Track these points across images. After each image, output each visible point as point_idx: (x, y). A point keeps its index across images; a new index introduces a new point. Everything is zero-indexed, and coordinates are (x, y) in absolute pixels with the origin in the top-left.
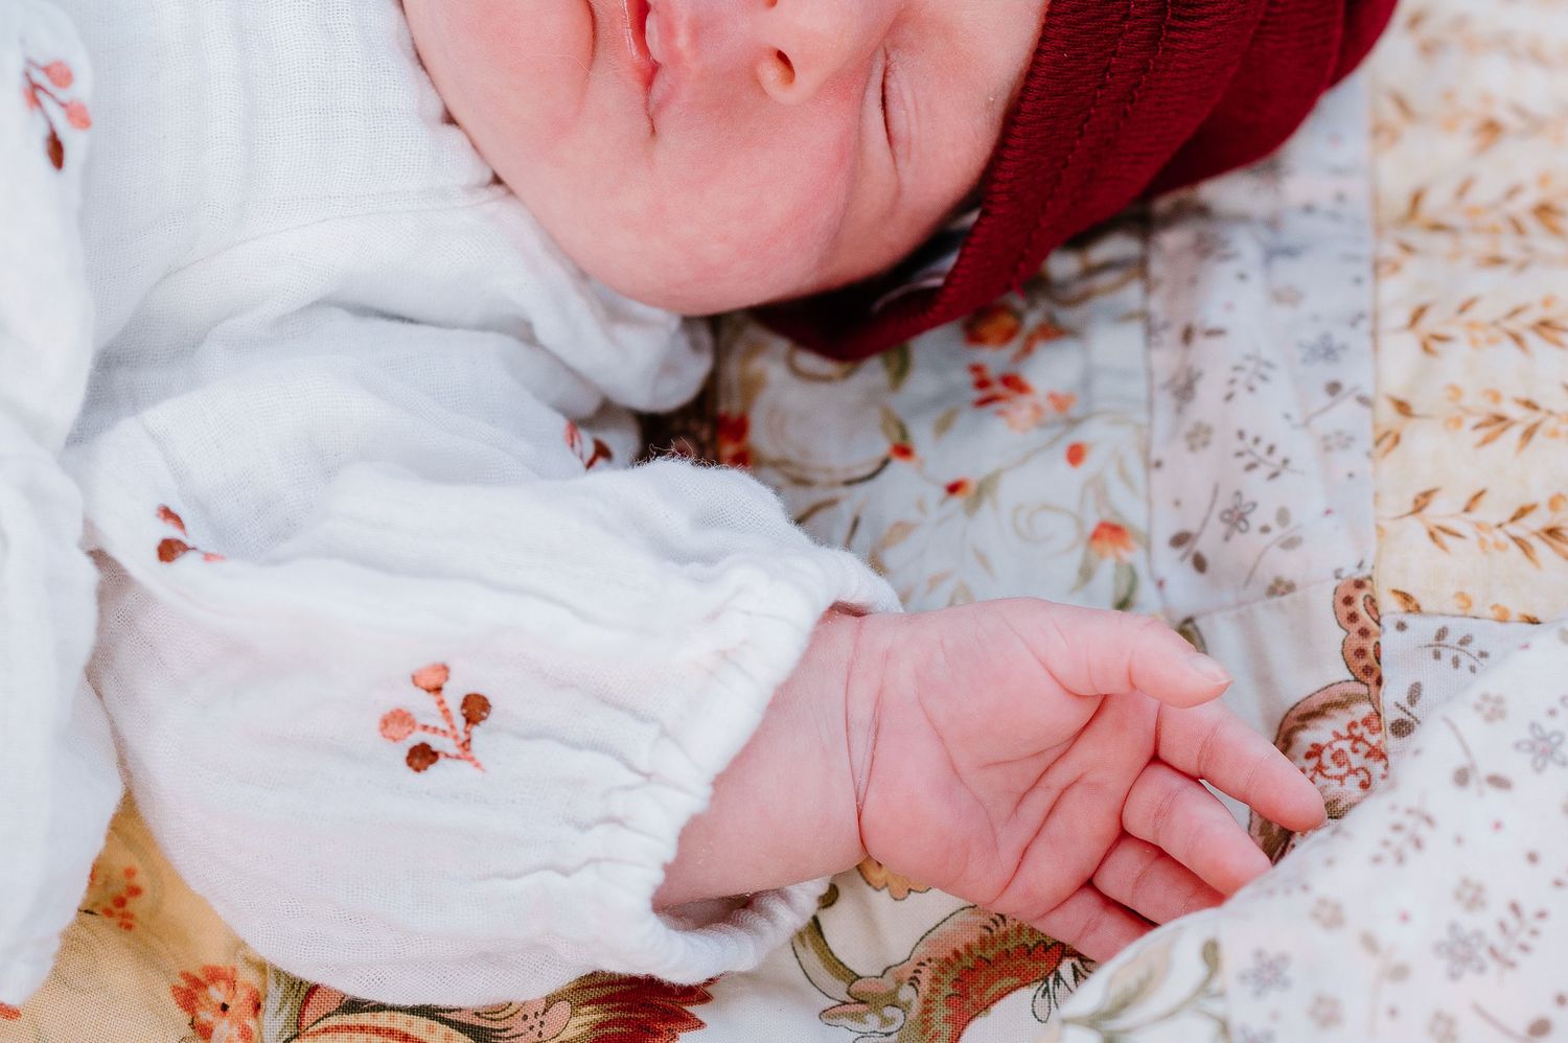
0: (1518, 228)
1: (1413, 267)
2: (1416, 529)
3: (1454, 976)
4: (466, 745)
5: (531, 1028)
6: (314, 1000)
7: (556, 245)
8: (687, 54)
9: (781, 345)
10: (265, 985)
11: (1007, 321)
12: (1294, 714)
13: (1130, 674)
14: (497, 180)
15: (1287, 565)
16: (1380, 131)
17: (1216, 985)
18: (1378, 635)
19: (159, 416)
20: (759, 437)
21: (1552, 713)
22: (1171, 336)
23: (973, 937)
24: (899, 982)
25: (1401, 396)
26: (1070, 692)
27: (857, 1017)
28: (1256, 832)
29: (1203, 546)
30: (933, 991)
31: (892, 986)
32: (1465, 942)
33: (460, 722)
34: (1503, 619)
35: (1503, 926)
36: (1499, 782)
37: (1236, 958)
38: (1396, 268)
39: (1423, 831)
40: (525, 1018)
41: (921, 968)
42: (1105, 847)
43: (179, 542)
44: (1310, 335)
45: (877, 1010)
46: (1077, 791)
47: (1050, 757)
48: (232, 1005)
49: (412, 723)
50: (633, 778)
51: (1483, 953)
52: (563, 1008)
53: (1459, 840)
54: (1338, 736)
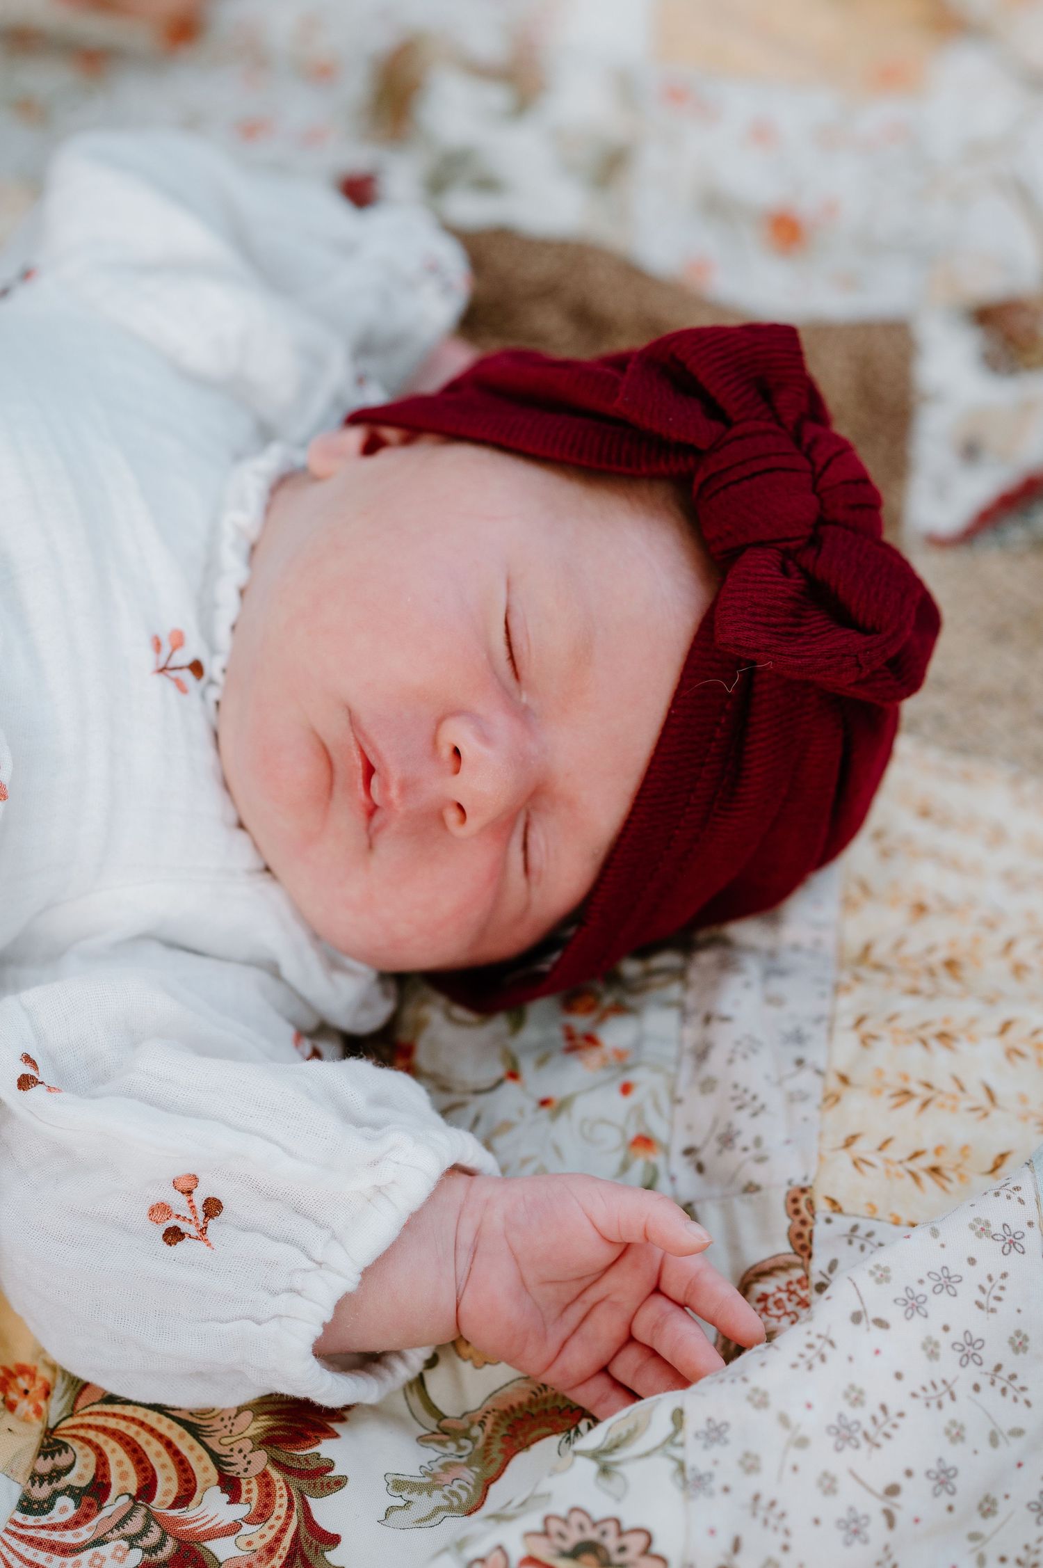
0: (931, 972)
1: (860, 992)
2: (844, 1159)
3: (838, 1449)
4: (203, 1231)
5: (225, 1427)
6: (86, 1393)
7: (300, 915)
8: (397, 802)
9: (441, 1001)
10: (54, 1380)
11: (590, 1000)
12: (752, 1272)
13: (645, 1230)
14: (267, 869)
15: (757, 1174)
16: (849, 904)
17: (679, 1439)
18: (813, 1225)
19: (31, 996)
20: (422, 1057)
21: (921, 1282)
22: (697, 1019)
23: (523, 1398)
24: (472, 1424)
25: (843, 1070)
26: (604, 1238)
27: (442, 1443)
28: (719, 1347)
29: (705, 1156)
30: (494, 1431)
31: (467, 1425)
32: (848, 1427)
33: (201, 1215)
34: (897, 1222)
35: (874, 1419)
36: (881, 1323)
37: (694, 1422)
38: (848, 989)
39: (827, 1349)
40: (222, 1419)
41: (488, 1415)
42: (617, 1346)
43: (33, 1077)
44: (788, 1027)
45: (455, 1440)
46: (604, 1306)
47: (587, 1281)
48: (32, 1391)
49: (170, 1213)
50: (310, 1265)
51: (859, 1436)
52: (248, 1416)
53: (850, 1359)
54: (780, 1290)
